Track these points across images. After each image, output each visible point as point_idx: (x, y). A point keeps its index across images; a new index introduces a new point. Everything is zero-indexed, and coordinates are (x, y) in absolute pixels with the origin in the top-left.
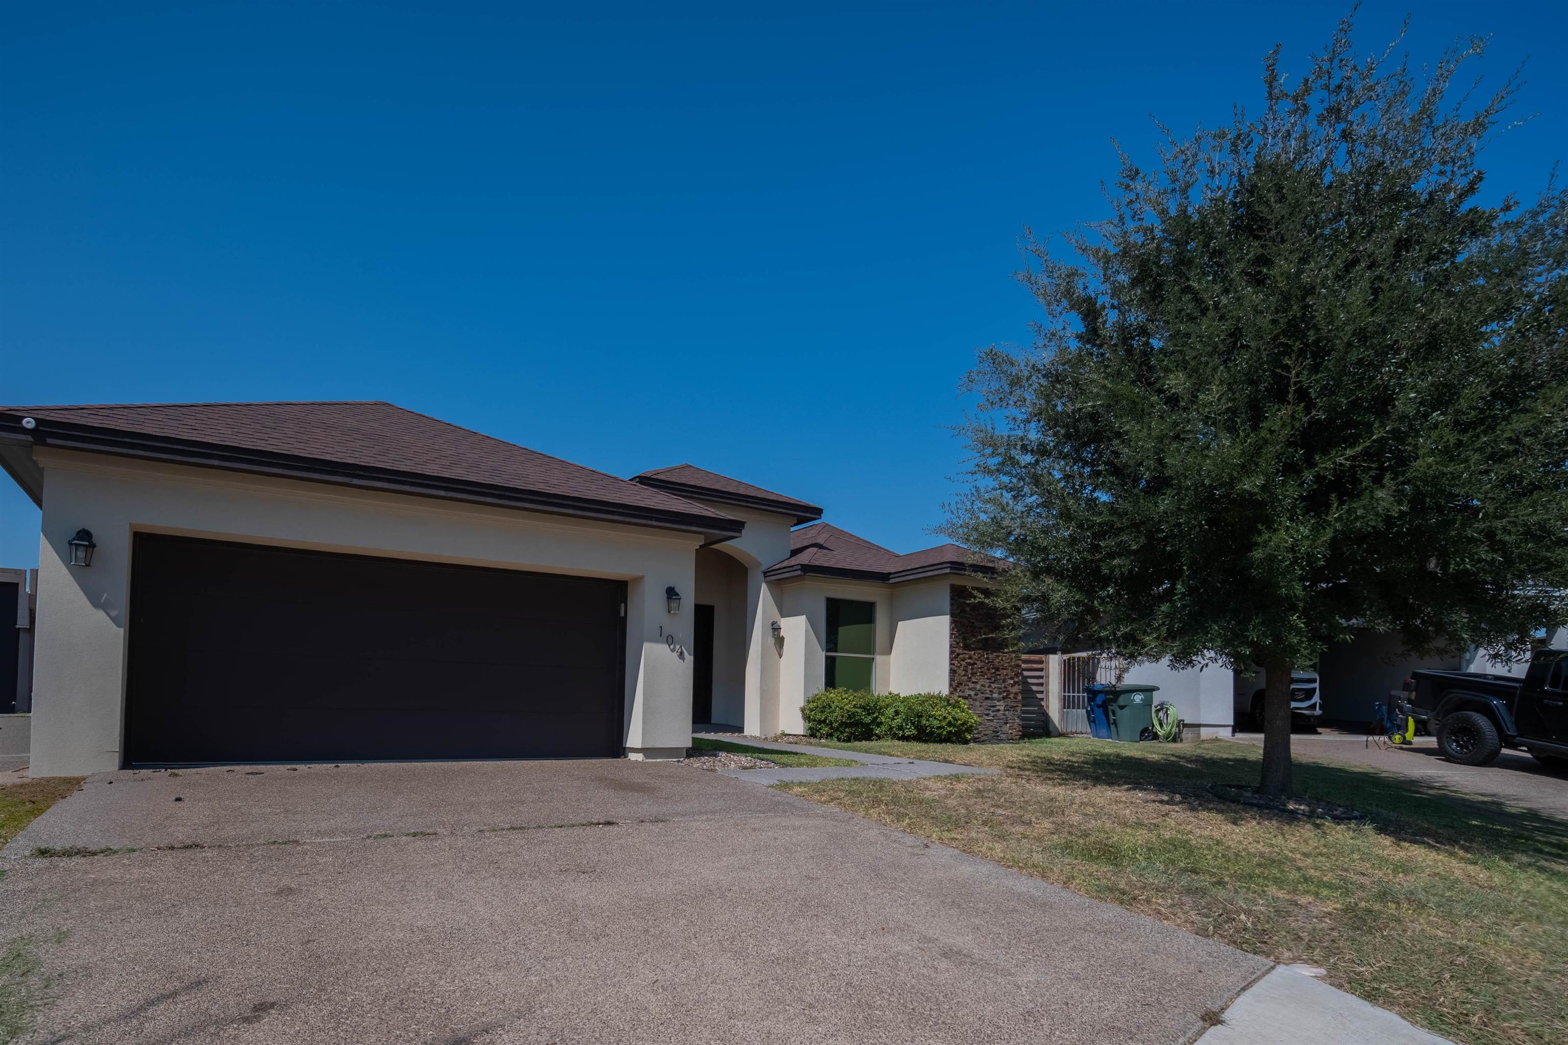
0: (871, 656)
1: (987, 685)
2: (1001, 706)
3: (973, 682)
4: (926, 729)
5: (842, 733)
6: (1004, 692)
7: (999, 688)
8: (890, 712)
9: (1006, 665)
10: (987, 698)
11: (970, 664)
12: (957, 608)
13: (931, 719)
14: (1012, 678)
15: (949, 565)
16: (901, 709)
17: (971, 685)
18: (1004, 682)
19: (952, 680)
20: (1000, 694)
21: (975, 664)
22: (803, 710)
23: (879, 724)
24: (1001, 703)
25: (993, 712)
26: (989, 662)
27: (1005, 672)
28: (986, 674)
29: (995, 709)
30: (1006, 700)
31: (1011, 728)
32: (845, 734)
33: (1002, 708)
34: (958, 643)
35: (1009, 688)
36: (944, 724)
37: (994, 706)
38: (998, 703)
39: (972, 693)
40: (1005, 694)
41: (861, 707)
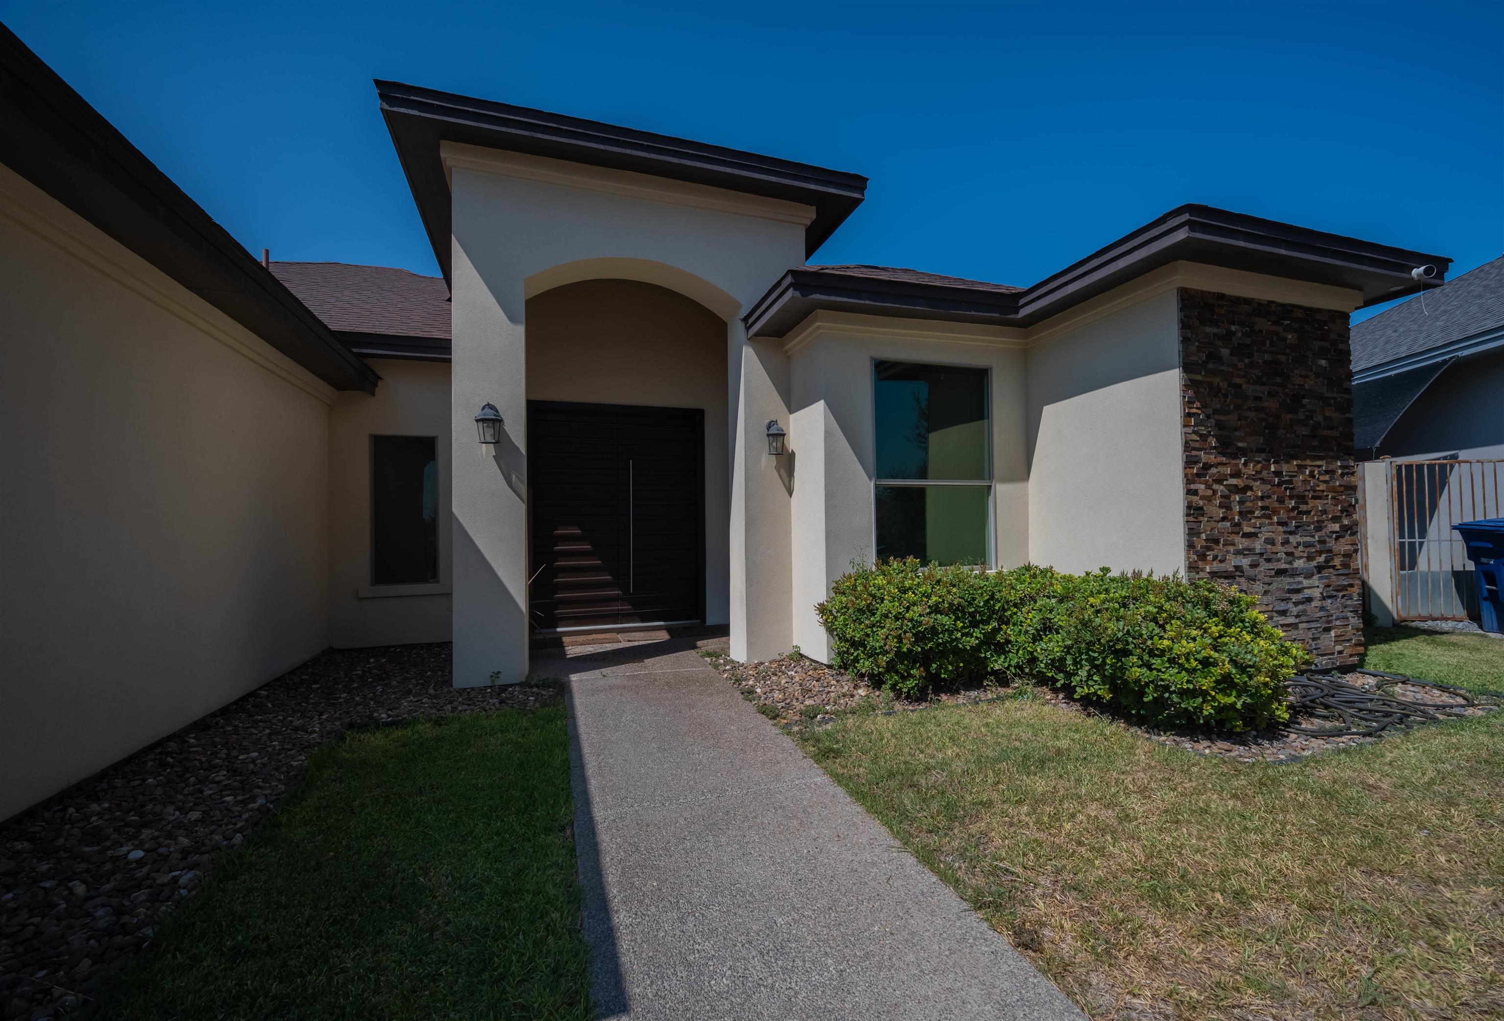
0: (985, 483)
1: (1280, 539)
2: (1314, 587)
3: (1246, 535)
4: (1142, 694)
5: (904, 678)
6: (1320, 553)
7: (1307, 545)
8: (1031, 618)
9: (1322, 487)
10: (1280, 572)
11: (1236, 489)
12: (1199, 349)
13: (1156, 662)
14: (1335, 519)
15: (1186, 217)
16: (1059, 619)
17: (1242, 543)
18: (1319, 529)
19: (1192, 533)
20: (1310, 558)
21: (1249, 488)
22: (822, 609)
23: (1001, 649)
24: (1315, 580)
25: (1296, 604)
26: (1280, 484)
27: (1319, 504)
28: (1275, 512)
29: (1300, 596)
30: (1326, 573)
31: (1339, 640)
32: (911, 683)
33: (1316, 593)
34: (1204, 437)
35: (1331, 543)
36: (1206, 683)
37: (1298, 591)
38: (1306, 583)
39: (1245, 562)
40: (1322, 559)
41: (956, 610)
